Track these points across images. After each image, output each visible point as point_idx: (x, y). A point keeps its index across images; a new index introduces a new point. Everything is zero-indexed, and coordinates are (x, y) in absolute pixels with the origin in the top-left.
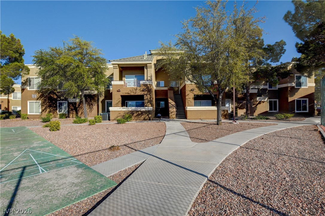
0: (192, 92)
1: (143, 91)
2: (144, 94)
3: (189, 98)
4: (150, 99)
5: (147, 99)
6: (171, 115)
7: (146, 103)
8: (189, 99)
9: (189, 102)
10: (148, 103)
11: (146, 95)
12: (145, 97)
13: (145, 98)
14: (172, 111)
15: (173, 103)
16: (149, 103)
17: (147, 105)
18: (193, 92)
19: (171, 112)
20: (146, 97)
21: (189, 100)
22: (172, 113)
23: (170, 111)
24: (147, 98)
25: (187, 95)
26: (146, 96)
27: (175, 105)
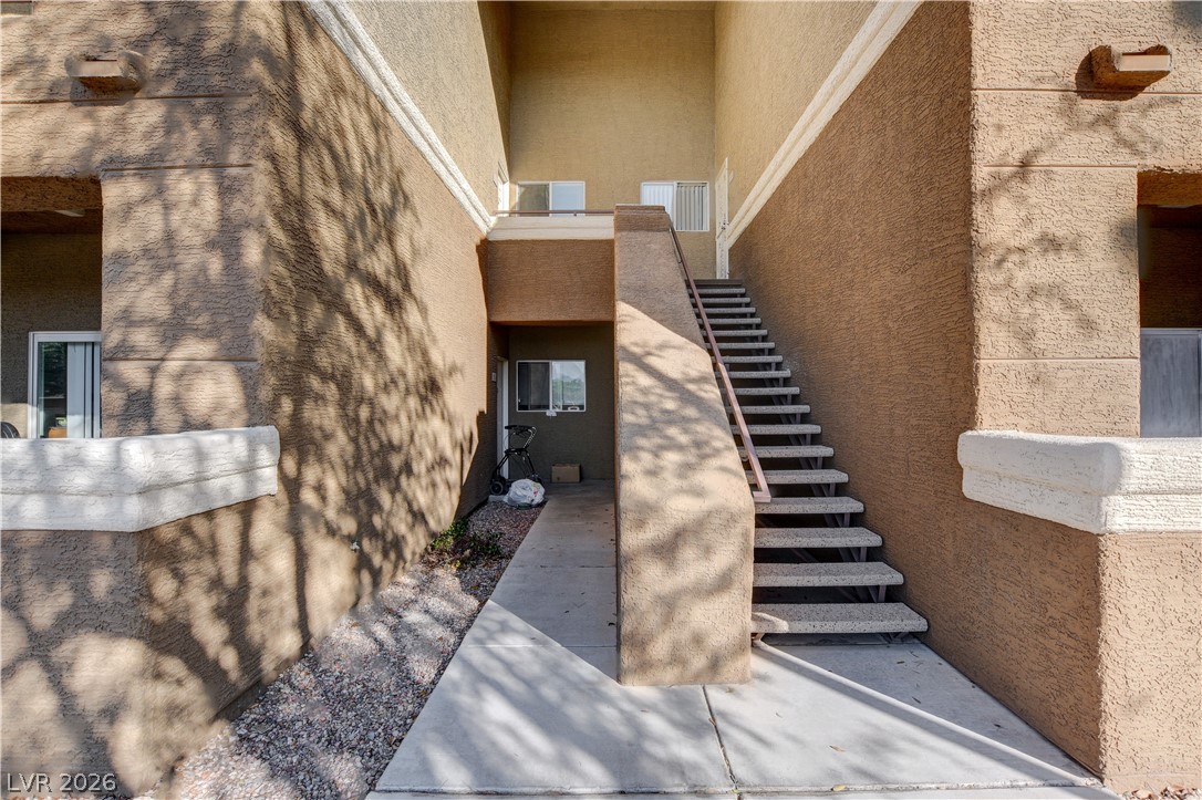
0: (1107, 121)
1: (99, 91)
2: (95, 141)
3: (1051, 244)
4: (215, 265)
5: (162, 255)
6: (669, 605)
7: (142, 338)
8: (1041, 269)
9: (1051, 320)
10: (173, 331)
11: (151, 167)
12: (128, 209)
13: (112, 241)
14: (682, 508)
15: (687, 359)
16: (195, 348)
17: (164, 388)
18: (1128, 112)
19: (652, 532)
20: (152, 221)
21: (1053, 292)
22: (688, 553)
23: (647, 510)
24: (169, 237)
25: (999, 185)
26: (134, 188)
27: (712, 393)
